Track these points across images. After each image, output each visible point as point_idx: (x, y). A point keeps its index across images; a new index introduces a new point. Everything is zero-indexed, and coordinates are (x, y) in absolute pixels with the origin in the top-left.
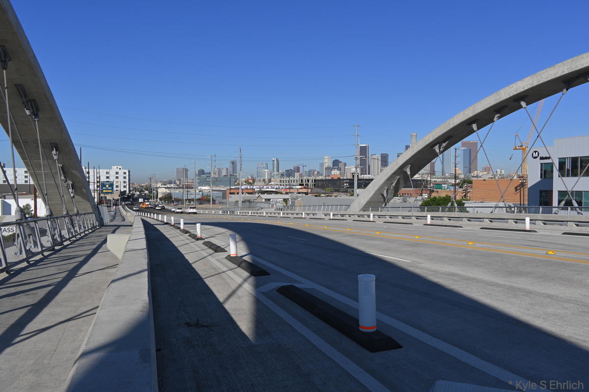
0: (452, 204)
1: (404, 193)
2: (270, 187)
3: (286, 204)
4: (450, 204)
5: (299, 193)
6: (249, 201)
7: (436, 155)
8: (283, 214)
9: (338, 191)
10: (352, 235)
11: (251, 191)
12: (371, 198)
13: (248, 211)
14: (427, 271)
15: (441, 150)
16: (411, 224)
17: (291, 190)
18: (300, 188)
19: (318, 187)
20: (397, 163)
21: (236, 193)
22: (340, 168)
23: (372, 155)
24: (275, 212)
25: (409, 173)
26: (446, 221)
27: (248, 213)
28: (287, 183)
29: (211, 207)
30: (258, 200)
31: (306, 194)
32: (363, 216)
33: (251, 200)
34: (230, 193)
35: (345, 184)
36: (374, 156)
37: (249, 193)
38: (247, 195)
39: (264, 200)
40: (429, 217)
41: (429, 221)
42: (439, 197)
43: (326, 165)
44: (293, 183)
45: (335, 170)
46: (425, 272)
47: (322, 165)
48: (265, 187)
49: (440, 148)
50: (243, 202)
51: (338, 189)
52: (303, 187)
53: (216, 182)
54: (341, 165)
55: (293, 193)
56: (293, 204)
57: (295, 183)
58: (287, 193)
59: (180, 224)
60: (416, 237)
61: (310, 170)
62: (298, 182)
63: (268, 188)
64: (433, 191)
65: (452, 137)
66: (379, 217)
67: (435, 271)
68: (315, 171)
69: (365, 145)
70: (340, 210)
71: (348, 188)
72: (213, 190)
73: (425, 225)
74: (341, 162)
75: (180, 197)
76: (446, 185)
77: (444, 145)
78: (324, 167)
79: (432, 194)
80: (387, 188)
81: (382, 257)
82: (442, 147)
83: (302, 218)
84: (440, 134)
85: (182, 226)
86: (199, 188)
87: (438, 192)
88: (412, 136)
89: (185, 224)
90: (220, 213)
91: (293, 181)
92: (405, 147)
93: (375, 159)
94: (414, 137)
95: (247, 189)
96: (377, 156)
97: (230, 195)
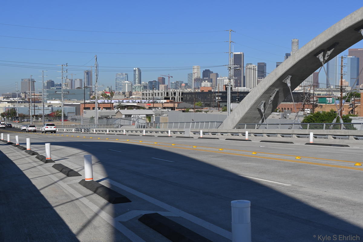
0: (338, 120)
1: (283, 107)
2: (130, 101)
3: (150, 121)
4: (335, 120)
5: (165, 108)
6: (106, 117)
7: (321, 65)
8: (146, 132)
9: (209, 105)
10: (225, 156)
11: (109, 106)
12: (247, 113)
13: (105, 129)
14: (309, 195)
15: (326, 58)
16: (292, 143)
17: (155, 105)
18: (165, 103)
19: (186, 101)
20: (276, 74)
21: (91, 108)
22: (212, 79)
23: (247, 64)
24: (137, 129)
25: (289, 85)
26: (331, 140)
27: (106, 131)
28: (151, 97)
29: (63, 124)
30: (118, 116)
31: (173, 109)
32: (237, 134)
33: (109, 116)
34: (85, 108)
35: (217, 99)
36: (249, 66)
37: (107, 108)
38: (104, 110)
39: (124, 116)
40: (312, 135)
41: (311, 139)
42: (324, 112)
43: (195, 76)
44: (157, 96)
45: (205, 81)
46: (307, 197)
47: (190, 75)
48: (125, 101)
49: (324, 56)
50: (99, 118)
51: (209, 103)
52: (168, 101)
53: (68, 95)
54: (212, 76)
55: (158, 108)
56: (158, 121)
57: (160, 97)
58: (150, 108)
59: (26, 144)
60: (297, 158)
61: (177, 82)
62: (163, 95)
63: (129, 102)
64: (316, 106)
65: (338, 43)
66: (256, 136)
67: (318, 196)
68: (182, 82)
69: (239, 53)
70: (211, 127)
71: (220, 102)
72: (65, 105)
73: (307, 144)
74: (212, 73)
75: (25, 113)
76: (331, 99)
77: (329, 53)
78: (193, 78)
79: (316, 109)
80: (264, 102)
81: (259, 181)
82: (327, 55)
83: (168, 137)
84: (325, 40)
85: (28, 147)
86: (48, 102)
87: (321, 106)
88: (293, 43)
89: (31, 144)
90: (73, 131)
91: (157, 94)
92: (285, 55)
93: (251, 69)
94: (296, 44)
95: (104, 103)
96: (253, 65)
97: (84, 110)
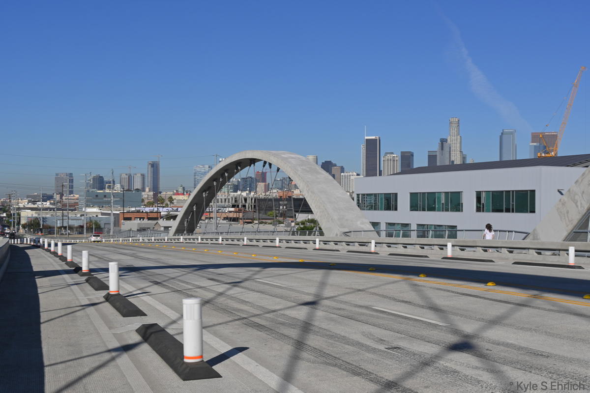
11: (155, 215)
18: (230, 212)
21: (133, 218)
23: (386, 154)
29: (85, 236)
31: (232, 220)
33: (149, 228)
34: (125, 219)
36: (389, 156)
37: (149, 219)
38: (146, 221)
39: (163, 229)
50: (138, 230)
52: (236, 209)
54: (334, 171)
61: (284, 178)
62: (231, 201)
69: (373, 138)
72: (103, 214)
74: (335, 165)
75: (49, 223)
86: (83, 210)
88: (451, 123)
91: (223, 200)
92: (439, 141)
93: (391, 160)
94: (455, 125)
95: (152, 212)
96: (394, 155)
97: (122, 221)
